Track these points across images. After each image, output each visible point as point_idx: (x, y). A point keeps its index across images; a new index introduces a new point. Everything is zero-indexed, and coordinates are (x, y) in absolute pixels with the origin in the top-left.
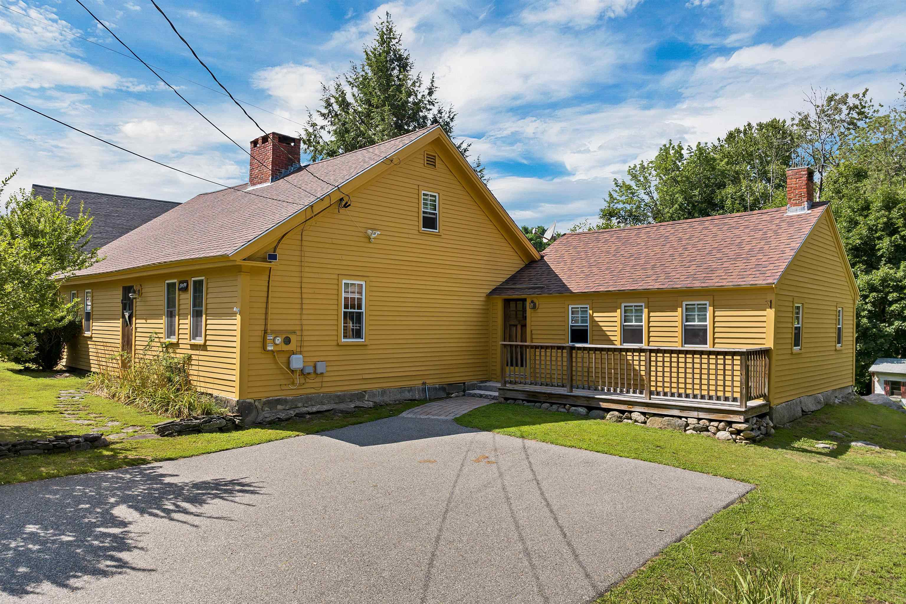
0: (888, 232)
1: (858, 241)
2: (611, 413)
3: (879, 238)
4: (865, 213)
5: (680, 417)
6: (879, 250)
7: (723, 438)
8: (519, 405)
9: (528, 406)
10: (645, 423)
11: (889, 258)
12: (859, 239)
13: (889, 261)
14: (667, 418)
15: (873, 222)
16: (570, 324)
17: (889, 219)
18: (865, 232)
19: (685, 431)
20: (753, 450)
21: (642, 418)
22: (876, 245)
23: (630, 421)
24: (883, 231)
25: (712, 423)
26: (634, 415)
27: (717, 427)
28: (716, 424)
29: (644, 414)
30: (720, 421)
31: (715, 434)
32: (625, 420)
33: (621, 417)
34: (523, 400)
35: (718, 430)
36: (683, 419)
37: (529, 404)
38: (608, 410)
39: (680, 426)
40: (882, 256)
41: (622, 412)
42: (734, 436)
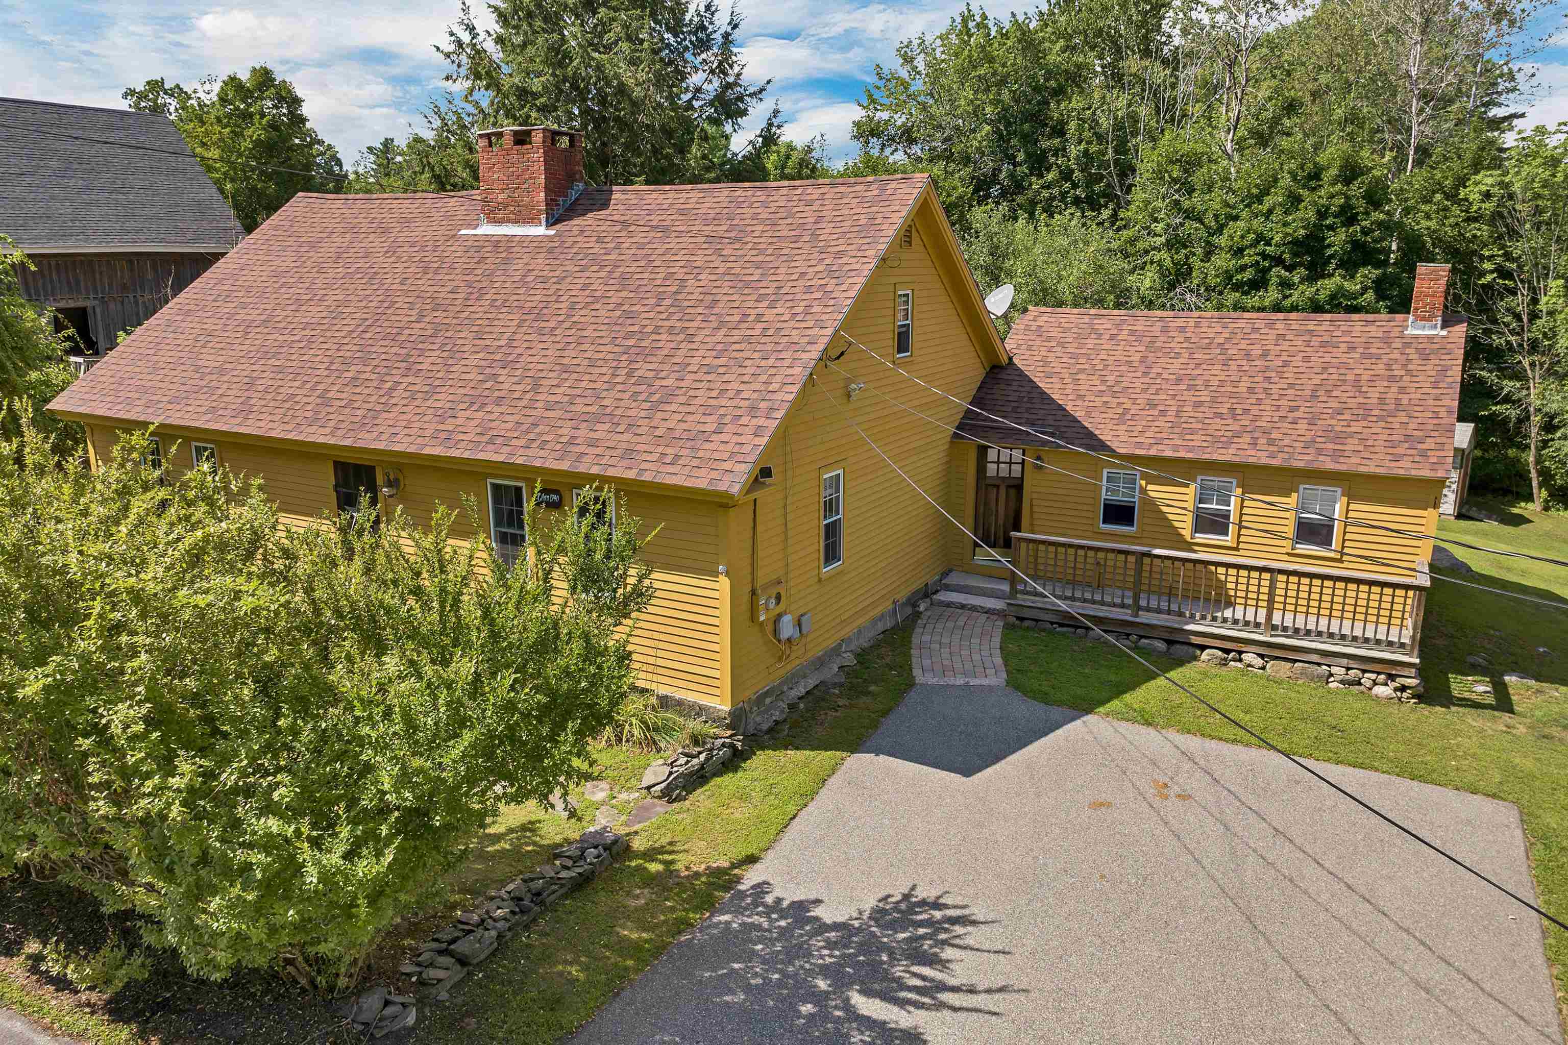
0: (1343, 219)
1: (1302, 232)
2: (1207, 651)
3: (1331, 228)
4: (1313, 184)
5: (1319, 664)
6: (1329, 246)
7: (1384, 695)
8: (1044, 630)
9: (1063, 634)
10: (1263, 668)
11: (1341, 260)
12: (1304, 227)
13: (1342, 265)
14: (1301, 664)
15: (1324, 201)
16: (1103, 496)
17: (1347, 198)
18: (1311, 215)
19: (1328, 683)
20: (1425, 710)
21: (1259, 662)
22: (1324, 239)
23: (1239, 665)
24: (1335, 217)
25: (1366, 675)
26: (1248, 657)
27: (1374, 681)
28: (1373, 676)
29: (1262, 656)
30: (1379, 673)
31: (1370, 689)
32: (1232, 663)
33: (1225, 659)
34: (1052, 623)
35: (1375, 683)
36: (1324, 667)
37: (1065, 629)
38: (1203, 648)
39: (1320, 677)
40: (1332, 256)
41: (1227, 651)
42: (1399, 694)
